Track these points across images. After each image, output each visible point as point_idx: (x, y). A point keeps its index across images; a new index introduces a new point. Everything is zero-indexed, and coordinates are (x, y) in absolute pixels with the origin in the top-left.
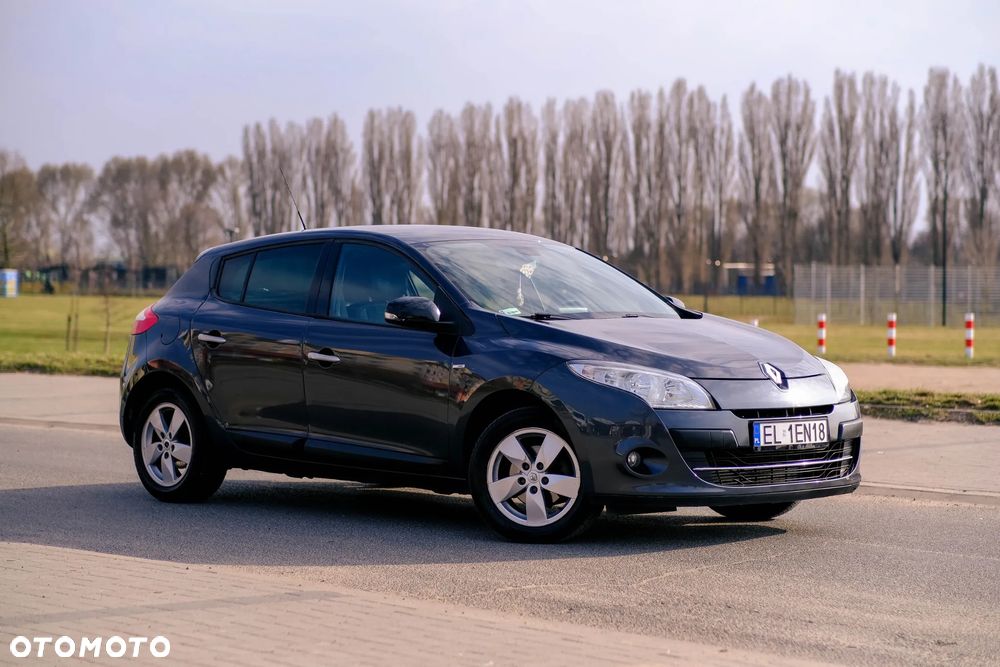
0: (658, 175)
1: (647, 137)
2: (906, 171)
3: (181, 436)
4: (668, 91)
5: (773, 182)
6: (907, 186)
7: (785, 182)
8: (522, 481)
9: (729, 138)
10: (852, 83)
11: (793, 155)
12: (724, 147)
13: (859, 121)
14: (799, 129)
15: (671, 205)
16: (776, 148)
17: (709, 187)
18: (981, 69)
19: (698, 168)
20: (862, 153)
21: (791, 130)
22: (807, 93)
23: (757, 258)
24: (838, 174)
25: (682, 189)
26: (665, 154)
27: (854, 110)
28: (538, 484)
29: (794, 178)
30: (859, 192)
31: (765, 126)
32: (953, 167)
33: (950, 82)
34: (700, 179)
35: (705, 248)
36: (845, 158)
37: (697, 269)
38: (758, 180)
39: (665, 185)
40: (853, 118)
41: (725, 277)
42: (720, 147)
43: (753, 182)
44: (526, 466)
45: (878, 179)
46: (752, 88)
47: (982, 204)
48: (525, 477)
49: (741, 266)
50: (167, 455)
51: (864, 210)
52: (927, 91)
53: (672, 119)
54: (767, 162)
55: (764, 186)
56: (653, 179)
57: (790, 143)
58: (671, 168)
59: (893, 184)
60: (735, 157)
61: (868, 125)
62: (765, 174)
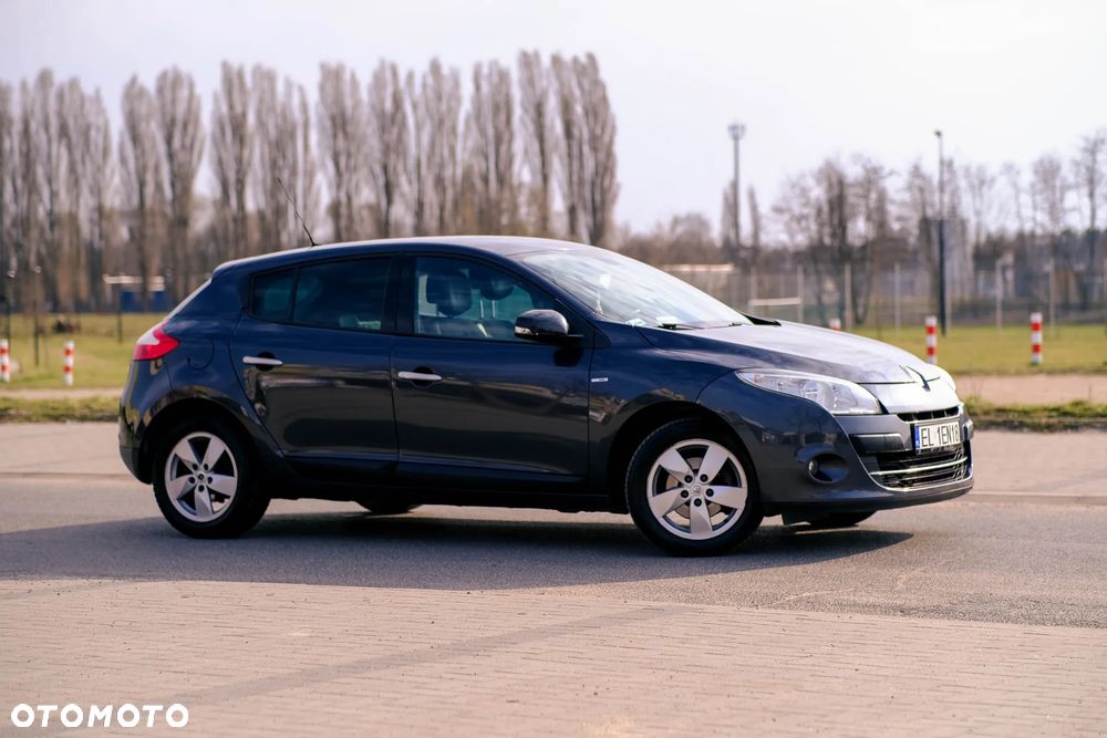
0: (24, 178)
1: (10, 133)
2: (305, 172)
3: (222, 467)
4: (32, 80)
5: (159, 187)
6: (307, 190)
7: (173, 185)
8: (685, 494)
9: (106, 137)
10: (240, 75)
11: (181, 157)
12: (101, 147)
13: (251, 119)
14: (185, 126)
15: (41, 212)
16: (162, 148)
17: (85, 191)
18: (382, 64)
19: (72, 169)
20: (257, 154)
21: (178, 126)
22: (191, 86)
23: (143, 271)
24: (232, 177)
25: (54, 195)
26: (33, 153)
27: (245, 105)
28: (702, 496)
29: (182, 180)
30: (255, 197)
31: (148, 122)
32: (355, 169)
33: (347, 77)
34: (75, 183)
35: (83, 260)
36: (239, 160)
37: (75, 286)
38: (142, 184)
39: (32, 188)
40: (244, 115)
41: (108, 292)
42: (96, 146)
43: (136, 186)
44: (689, 479)
45: (277, 181)
46: (133, 81)
47: (388, 212)
48: (688, 490)
49: (125, 280)
50: (201, 489)
51: (261, 215)
52: (322, 88)
53: (38, 114)
54: (151, 163)
55: (150, 190)
56: (19, 182)
57: (177, 143)
58: (40, 171)
59: (292, 187)
60: (114, 156)
61: (261, 124)
62: (149, 177)
